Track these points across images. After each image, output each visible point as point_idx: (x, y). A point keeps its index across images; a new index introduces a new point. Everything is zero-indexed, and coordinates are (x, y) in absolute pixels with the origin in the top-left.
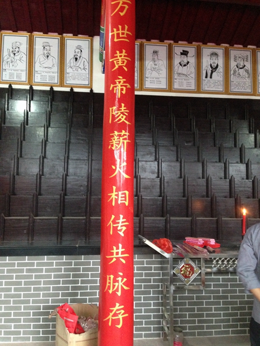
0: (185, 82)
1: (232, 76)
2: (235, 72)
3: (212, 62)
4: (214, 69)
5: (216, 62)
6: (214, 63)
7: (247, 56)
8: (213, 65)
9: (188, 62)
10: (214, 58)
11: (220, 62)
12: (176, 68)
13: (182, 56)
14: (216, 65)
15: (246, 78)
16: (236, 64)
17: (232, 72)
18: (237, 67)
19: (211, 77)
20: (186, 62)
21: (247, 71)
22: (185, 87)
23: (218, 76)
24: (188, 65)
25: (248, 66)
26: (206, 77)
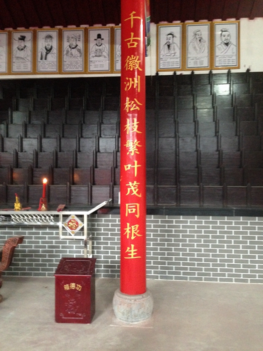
0: (22, 65)
1: (65, 56)
2: (68, 52)
3: (47, 44)
4: (49, 51)
5: (50, 44)
6: (49, 45)
7: (80, 36)
8: (47, 47)
9: (25, 46)
10: (49, 40)
11: (54, 43)
12: (14, 52)
13: (20, 41)
14: (50, 47)
15: (78, 58)
16: (68, 44)
17: (65, 52)
18: (70, 47)
19: (46, 59)
20: (23, 46)
21: (79, 51)
22: (22, 69)
23: (52, 58)
24: (25, 49)
25: (81, 45)
26: (41, 59)
